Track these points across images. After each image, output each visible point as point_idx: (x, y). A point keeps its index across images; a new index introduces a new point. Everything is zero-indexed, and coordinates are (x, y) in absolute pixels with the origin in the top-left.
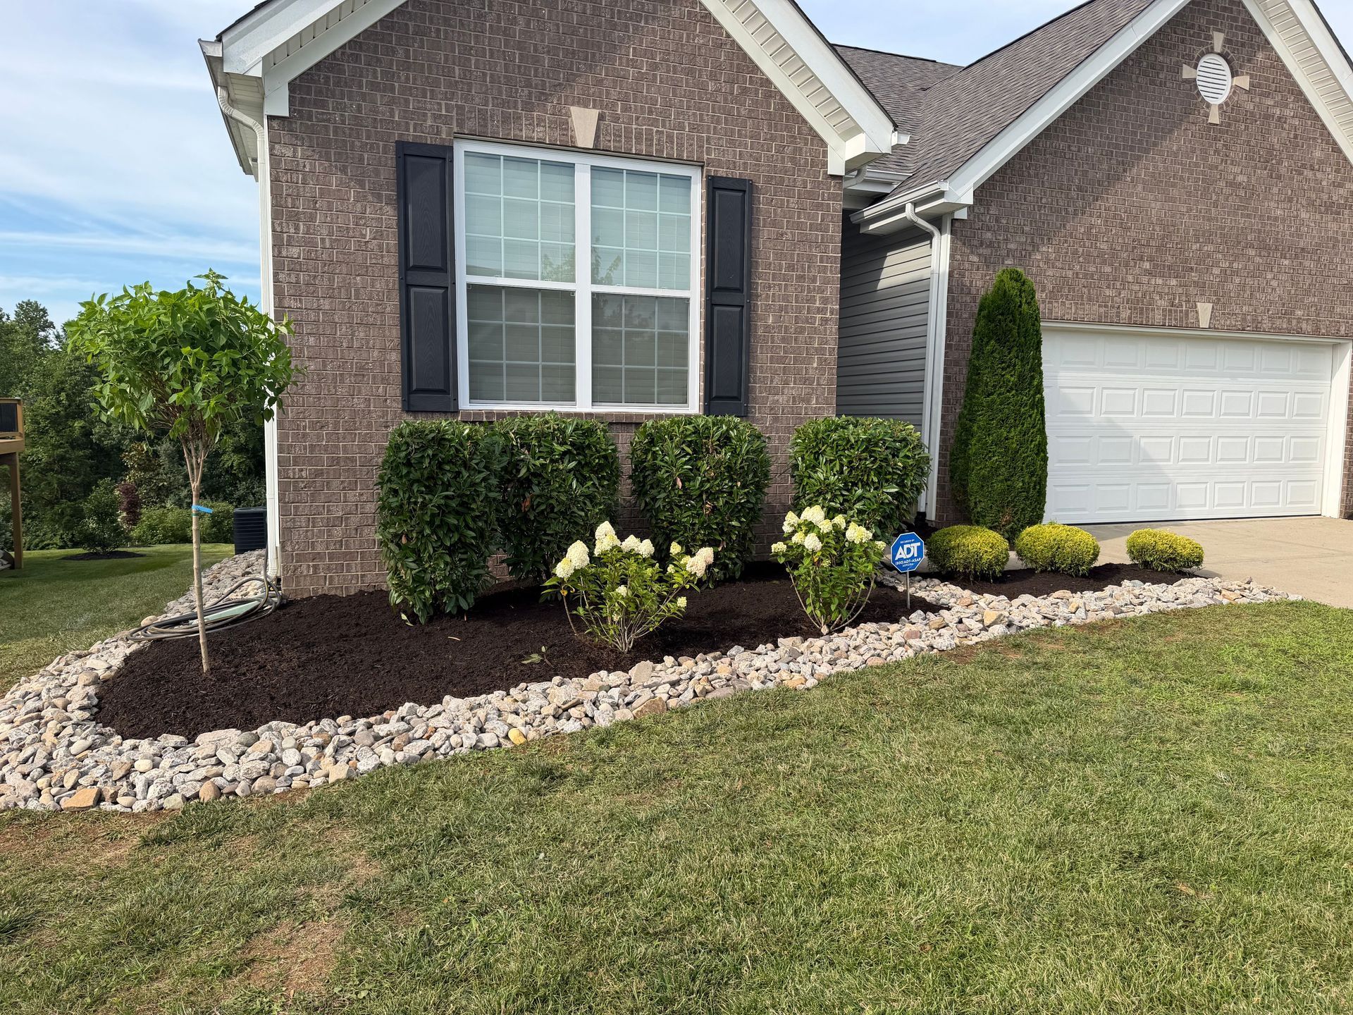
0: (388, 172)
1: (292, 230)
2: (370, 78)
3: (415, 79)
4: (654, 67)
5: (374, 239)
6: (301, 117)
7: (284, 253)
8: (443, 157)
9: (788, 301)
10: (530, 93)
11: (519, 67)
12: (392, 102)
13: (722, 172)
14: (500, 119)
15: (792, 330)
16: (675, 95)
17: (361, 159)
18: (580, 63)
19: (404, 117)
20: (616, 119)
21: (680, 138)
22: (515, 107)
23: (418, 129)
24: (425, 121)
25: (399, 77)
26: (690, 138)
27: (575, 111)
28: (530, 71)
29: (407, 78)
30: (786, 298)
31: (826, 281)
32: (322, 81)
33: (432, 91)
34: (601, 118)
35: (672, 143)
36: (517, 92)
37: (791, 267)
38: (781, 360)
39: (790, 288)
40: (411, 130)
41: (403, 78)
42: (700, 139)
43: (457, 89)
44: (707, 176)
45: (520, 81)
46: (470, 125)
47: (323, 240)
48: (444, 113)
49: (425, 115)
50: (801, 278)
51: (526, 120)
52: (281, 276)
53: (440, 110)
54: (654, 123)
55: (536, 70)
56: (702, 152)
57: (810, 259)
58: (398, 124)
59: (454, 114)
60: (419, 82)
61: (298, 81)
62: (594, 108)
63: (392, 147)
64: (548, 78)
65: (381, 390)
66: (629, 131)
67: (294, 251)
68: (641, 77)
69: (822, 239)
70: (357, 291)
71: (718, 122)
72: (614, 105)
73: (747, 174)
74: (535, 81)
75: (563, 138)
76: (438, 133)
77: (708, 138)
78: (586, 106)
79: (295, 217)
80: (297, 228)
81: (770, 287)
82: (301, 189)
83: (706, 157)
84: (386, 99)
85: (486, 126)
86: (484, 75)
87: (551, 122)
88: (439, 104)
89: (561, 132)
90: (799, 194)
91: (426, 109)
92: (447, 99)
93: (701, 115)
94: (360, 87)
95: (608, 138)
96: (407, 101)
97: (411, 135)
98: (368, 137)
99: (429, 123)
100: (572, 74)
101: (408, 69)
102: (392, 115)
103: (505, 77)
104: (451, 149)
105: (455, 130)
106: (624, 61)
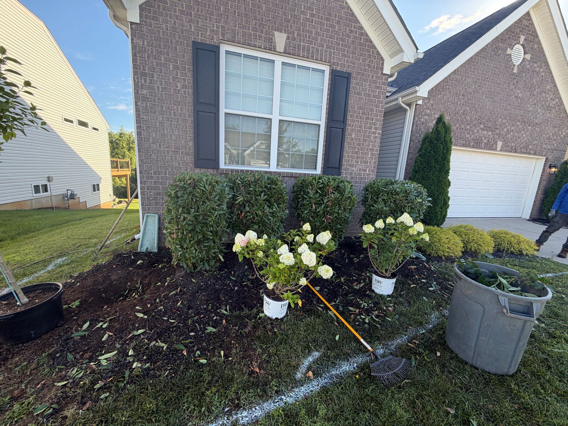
0: (188, 56)
1: (143, 81)
2: (180, 8)
3: (202, 10)
4: (313, 15)
5: (182, 88)
6: (146, 25)
7: (140, 93)
8: (215, 51)
9: (361, 128)
10: (256, 23)
11: (251, 9)
12: (191, 21)
13: (339, 68)
14: (241, 34)
15: (362, 141)
16: (321, 30)
17: (176, 49)
18: (279, 10)
19: (197, 30)
20: (294, 39)
21: (322, 51)
22: (249, 29)
23: (203, 36)
24: (206, 32)
25: (194, 9)
26: (326, 51)
27: (276, 33)
28: (256, 12)
29: (198, 10)
30: (360, 127)
31: (377, 120)
32: (156, 7)
33: (210, 17)
34: (288, 38)
35: (318, 53)
36: (250, 22)
37: (364, 113)
38: (356, 153)
39: (362, 122)
40: (200, 36)
41: (196, 9)
42: (330, 52)
43: (222, 17)
44: (332, 70)
45: (252, 17)
46: (227, 36)
47: (158, 87)
48: (215, 29)
49: (206, 29)
50: (367, 118)
51: (254, 36)
52: (139, 103)
53: (213, 27)
54: (311, 43)
55: (259, 12)
56: (331, 58)
57: (372, 110)
58: (194, 33)
59: (220, 30)
60: (204, 12)
61: (144, 6)
62: (285, 33)
63: (191, 43)
64: (264, 16)
65: (185, 158)
66: (299, 45)
67: (145, 92)
68: (307, 20)
69: (378, 102)
70: (174, 113)
71: (339, 45)
72: (294, 33)
73: (349, 70)
74: (258, 17)
75: (270, 47)
76: (213, 39)
77: (334, 52)
78: (281, 32)
79: (144, 74)
80: (145, 81)
81: (354, 121)
82: (147, 62)
83: (332, 61)
84: (188, 19)
85: (235, 37)
86: (235, 11)
87: (265, 38)
88: (213, 24)
89: (269, 44)
90: (370, 81)
91: (207, 26)
92: (217, 22)
93: (332, 41)
94: (175, 12)
95: (290, 48)
96: (198, 22)
97: (199, 39)
98: (179, 38)
99: (208, 33)
100: (276, 16)
101: (199, 5)
102: (191, 28)
103: (245, 14)
104: (218, 47)
105: (221, 38)
106: (299, 11)
